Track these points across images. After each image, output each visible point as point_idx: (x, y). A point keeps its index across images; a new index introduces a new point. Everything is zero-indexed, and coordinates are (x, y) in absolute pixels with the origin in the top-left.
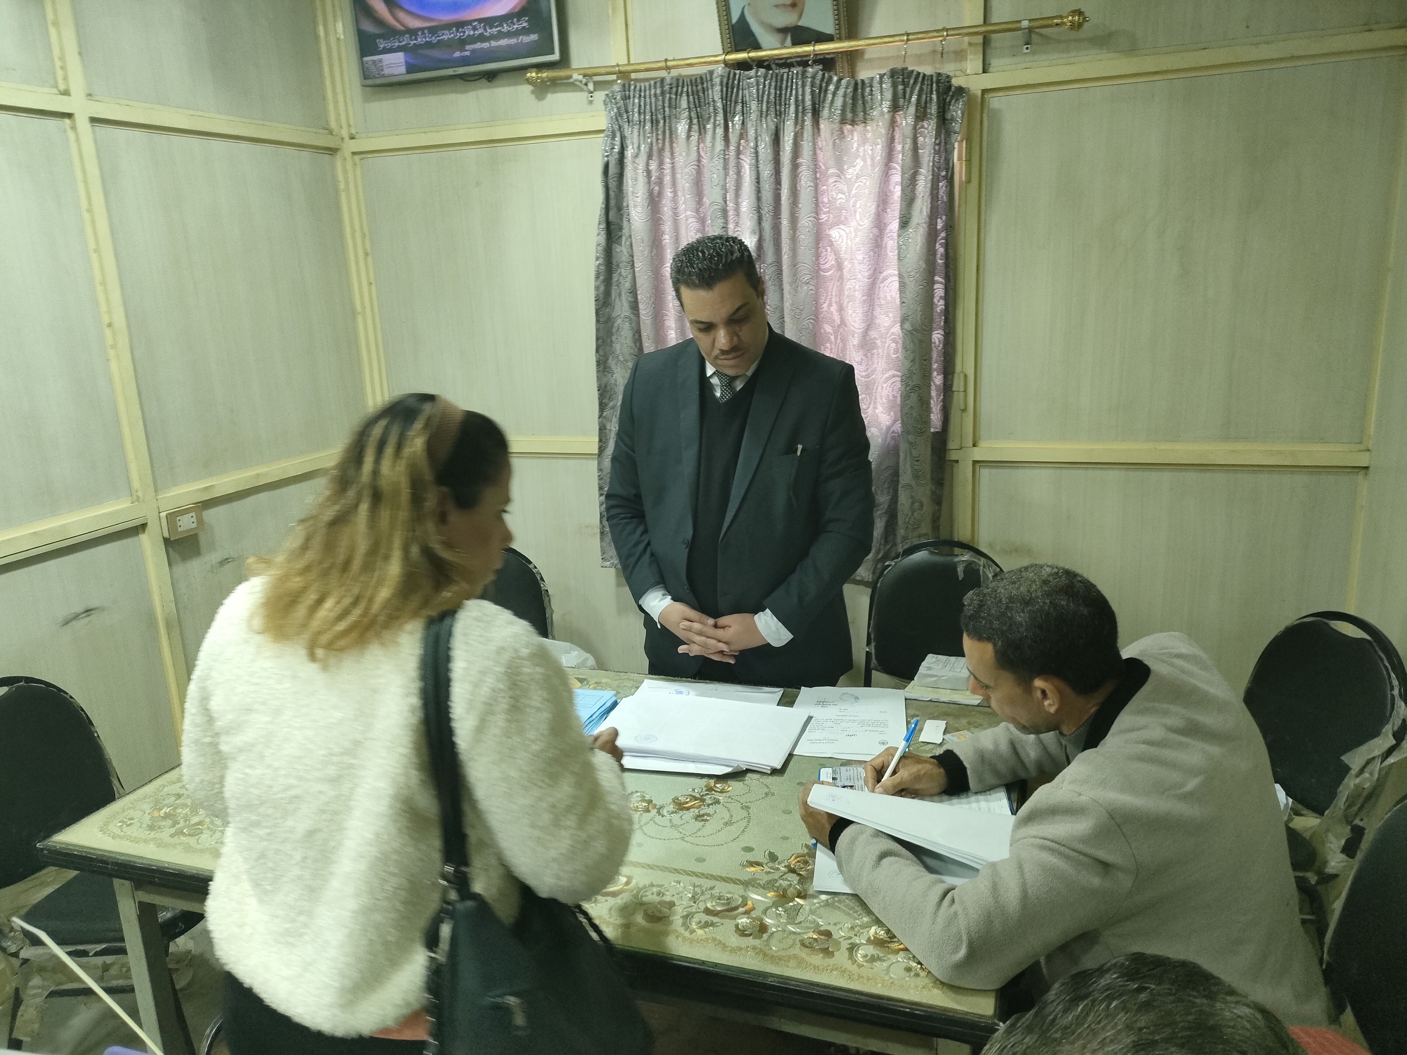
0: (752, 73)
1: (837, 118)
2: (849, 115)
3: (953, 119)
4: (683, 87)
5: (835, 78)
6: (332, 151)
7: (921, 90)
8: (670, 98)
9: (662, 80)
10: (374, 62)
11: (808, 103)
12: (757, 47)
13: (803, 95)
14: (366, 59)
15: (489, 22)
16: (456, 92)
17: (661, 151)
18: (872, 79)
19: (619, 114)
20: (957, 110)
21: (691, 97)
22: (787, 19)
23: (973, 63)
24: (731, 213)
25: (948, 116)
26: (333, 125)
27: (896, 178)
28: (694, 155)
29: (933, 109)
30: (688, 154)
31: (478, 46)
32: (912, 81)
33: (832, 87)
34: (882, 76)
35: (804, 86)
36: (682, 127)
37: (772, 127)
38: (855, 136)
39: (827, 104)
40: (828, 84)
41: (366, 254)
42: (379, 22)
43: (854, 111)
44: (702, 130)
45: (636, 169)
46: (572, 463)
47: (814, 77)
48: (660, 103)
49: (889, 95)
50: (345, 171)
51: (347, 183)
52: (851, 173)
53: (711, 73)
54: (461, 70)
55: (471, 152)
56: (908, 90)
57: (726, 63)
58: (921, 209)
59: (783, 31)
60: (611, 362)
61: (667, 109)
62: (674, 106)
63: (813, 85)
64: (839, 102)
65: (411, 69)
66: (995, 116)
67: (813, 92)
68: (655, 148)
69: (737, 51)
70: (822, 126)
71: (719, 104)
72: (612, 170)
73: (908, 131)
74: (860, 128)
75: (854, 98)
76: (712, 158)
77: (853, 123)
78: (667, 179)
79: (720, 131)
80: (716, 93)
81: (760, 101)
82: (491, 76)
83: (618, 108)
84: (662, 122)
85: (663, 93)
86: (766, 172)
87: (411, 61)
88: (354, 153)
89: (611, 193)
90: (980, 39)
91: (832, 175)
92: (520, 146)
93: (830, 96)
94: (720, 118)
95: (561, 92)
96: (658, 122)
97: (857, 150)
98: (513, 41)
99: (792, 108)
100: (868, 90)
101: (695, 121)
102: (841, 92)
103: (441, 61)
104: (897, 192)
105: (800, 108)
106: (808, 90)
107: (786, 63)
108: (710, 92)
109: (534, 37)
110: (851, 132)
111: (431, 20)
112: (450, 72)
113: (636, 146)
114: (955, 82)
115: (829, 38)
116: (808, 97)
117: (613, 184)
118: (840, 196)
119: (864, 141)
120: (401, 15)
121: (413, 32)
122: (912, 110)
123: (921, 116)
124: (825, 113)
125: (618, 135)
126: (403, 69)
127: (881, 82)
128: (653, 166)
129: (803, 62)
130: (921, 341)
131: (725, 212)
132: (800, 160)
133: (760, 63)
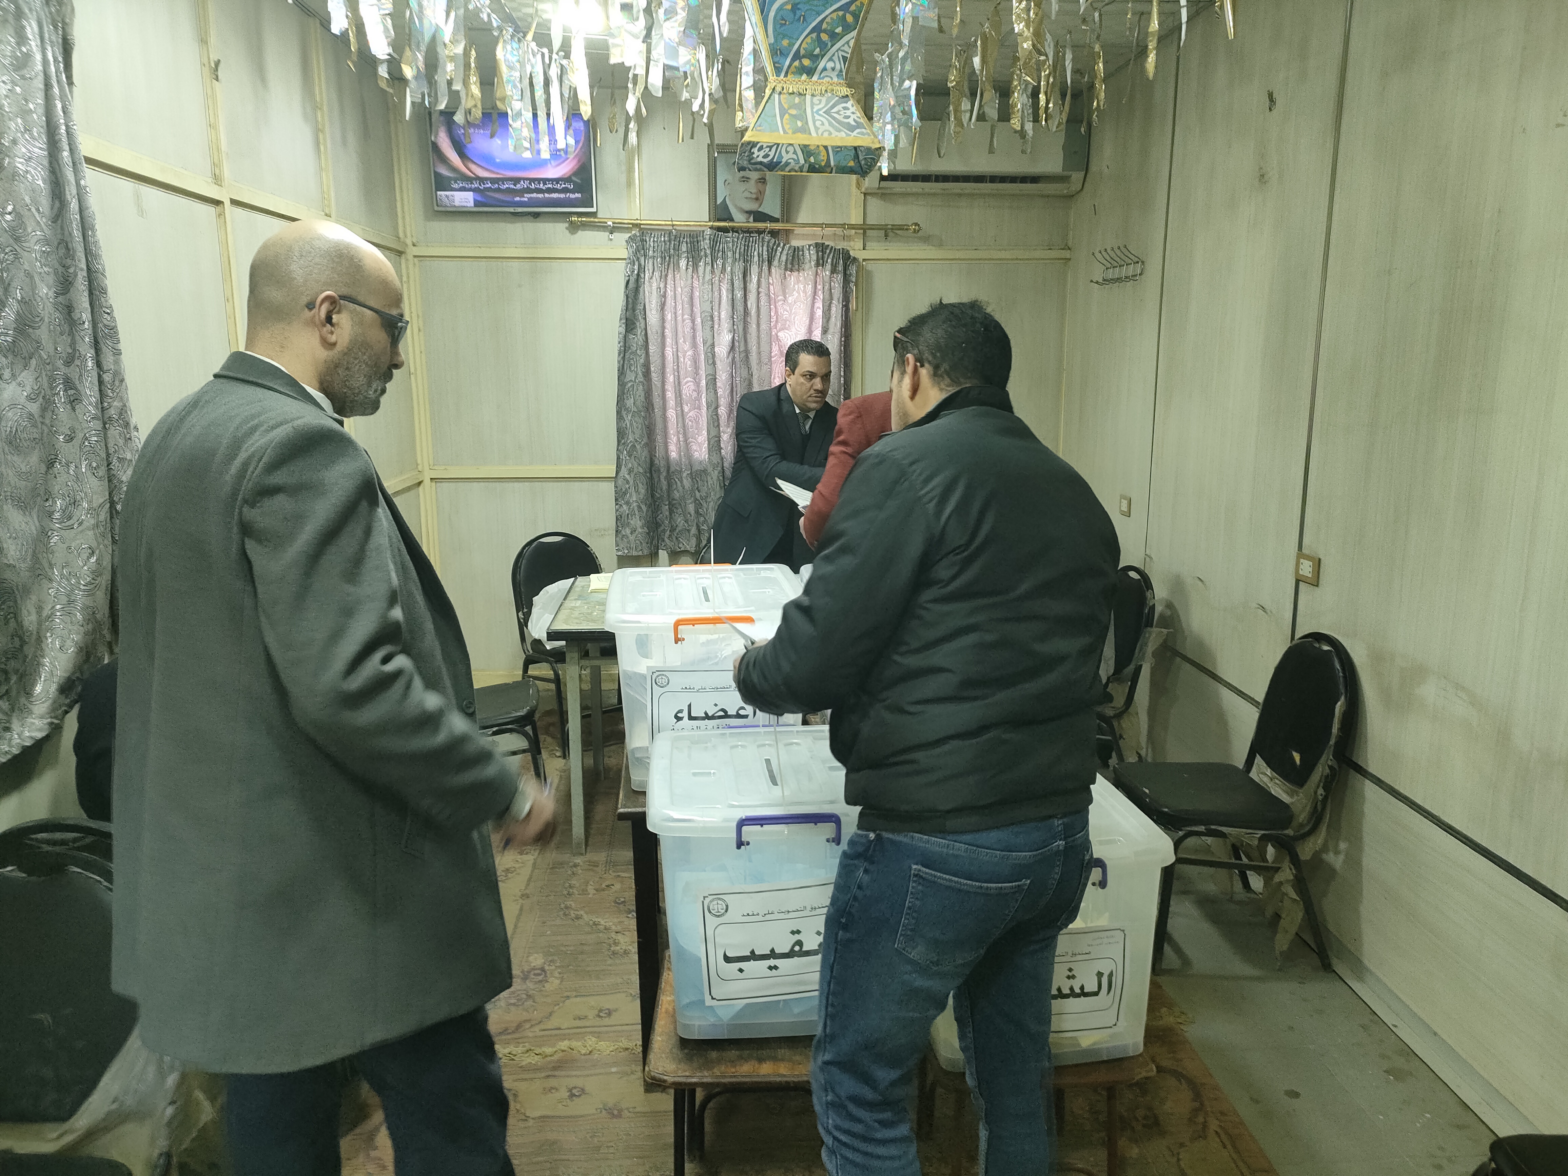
0: (730, 235)
1: (783, 267)
2: (789, 266)
3: (851, 274)
4: (684, 238)
5: (782, 245)
6: (400, 253)
7: (833, 256)
8: (674, 244)
9: (670, 232)
10: (447, 196)
11: (765, 256)
12: (732, 220)
13: (762, 252)
14: (439, 193)
15: (545, 181)
16: (505, 221)
17: (666, 276)
18: (803, 247)
19: (637, 250)
20: (853, 270)
21: (689, 245)
22: (752, 206)
23: (859, 244)
24: (716, 319)
25: (848, 272)
26: (401, 235)
27: (819, 304)
28: (689, 282)
29: (840, 268)
30: (687, 280)
31: (534, 195)
32: (828, 251)
33: (780, 249)
34: (809, 246)
35: (762, 246)
36: (683, 263)
37: (742, 267)
38: (792, 278)
39: (777, 258)
40: (777, 247)
41: (419, 330)
42: (454, 169)
43: (792, 264)
44: (695, 267)
45: (651, 286)
46: (585, 484)
47: (768, 242)
48: (668, 246)
49: (814, 257)
50: (407, 268)
51: (408, 277)
52: (790, 300)
53: (703, 231)
54: (520, 210)
55: (515, 264)
56: (826, 256)
57: (711, 228)
58: (836, 324)
59: (749, 213)
60: (624, 413)
61: (672, 251)
62: (677, 249)
63: (768, 247)
64: (784, 258)
65: (477, 204)
66: (869, 274)
67: (768, 251)
68: (663, 273)
69: (719, 220)
70: (773, 270)
71: (708, 252)
72: (632, 285)
73: (827, 279)
74: (796, 274)
75: (793, 257)
76: (703, 284)
77: (791, 270)
78: (670, 293)
79: (709, 268)
80: (705, 244)
81: (734, 253)
82: (536, 215)
83: (637, 247)
84: (667, 258)
85: (670, 241)
86: (739, 294)
87: (479, 199)
88: (415, 256)
89: (630, 300)
90: (862, 231)
91: (780, 300)
92: (555, 263)
93: (778, 254)
94: (709, 260)
95: (589, 230)
96: (665, 258)
97: (794, 286)
98: (562, 196)
99: (756, 259)
100: (801, 253)
101: (691, 260)
102: (785, 252)
103: (503, 201)
104: (819, 313)
105: (761, 259)
106: (765, 248)
107: (749, 231)
108: (702, 243)
109: (578, 195)
110: (790, 276)
111: (498, 173)
112: (512, 210)
113: (651, 271)
114: (852, 253)
115: (776, 220)
116: (765, 253)
117: (631, 295)
118: (786, 313)
119: (798, 281)
120: (473, 167)
121: (482, 180)
122: (828, 266)
123: (834, 271)
124: (776, 263)
125: (637, 263)
126: (472, 204)
127: (809, 250)
128: (662, 285)
129: (760, 232)
130: (837, 401)
131: (712, 317)
132: (760, 290)
133: (734, 230)
